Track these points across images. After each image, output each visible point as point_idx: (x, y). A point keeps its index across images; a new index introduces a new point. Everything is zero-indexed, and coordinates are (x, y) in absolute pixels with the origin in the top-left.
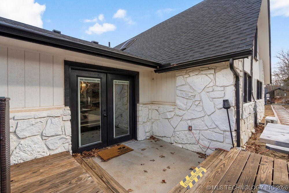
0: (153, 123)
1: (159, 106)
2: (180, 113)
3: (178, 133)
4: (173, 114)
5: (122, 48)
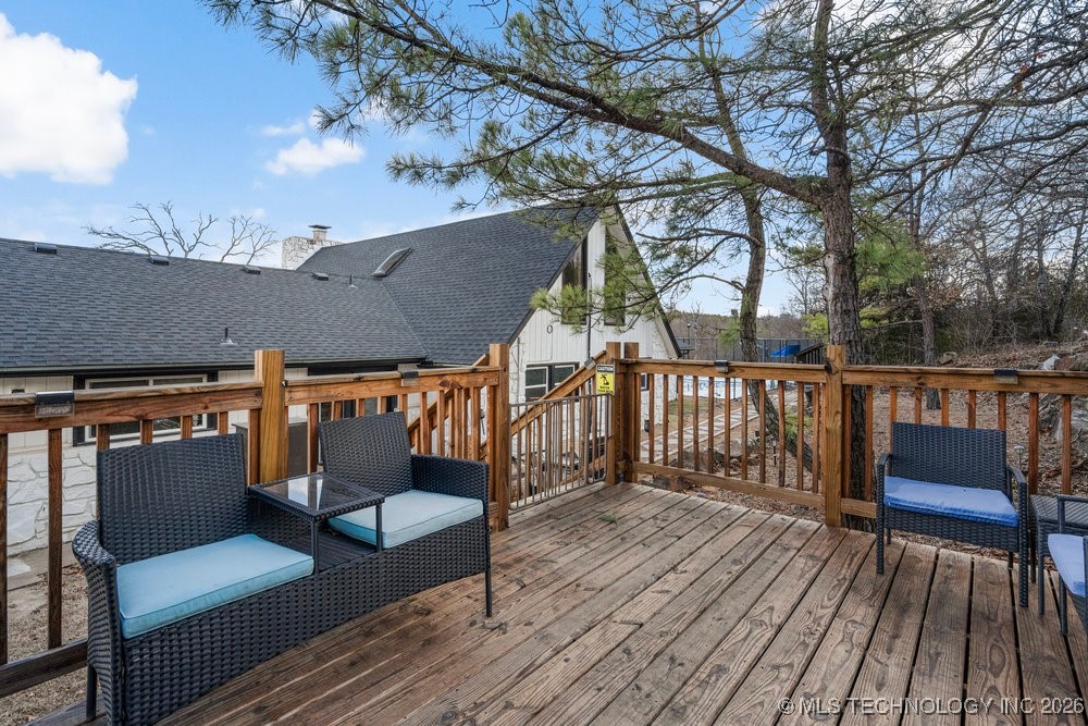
5: (379, 271)
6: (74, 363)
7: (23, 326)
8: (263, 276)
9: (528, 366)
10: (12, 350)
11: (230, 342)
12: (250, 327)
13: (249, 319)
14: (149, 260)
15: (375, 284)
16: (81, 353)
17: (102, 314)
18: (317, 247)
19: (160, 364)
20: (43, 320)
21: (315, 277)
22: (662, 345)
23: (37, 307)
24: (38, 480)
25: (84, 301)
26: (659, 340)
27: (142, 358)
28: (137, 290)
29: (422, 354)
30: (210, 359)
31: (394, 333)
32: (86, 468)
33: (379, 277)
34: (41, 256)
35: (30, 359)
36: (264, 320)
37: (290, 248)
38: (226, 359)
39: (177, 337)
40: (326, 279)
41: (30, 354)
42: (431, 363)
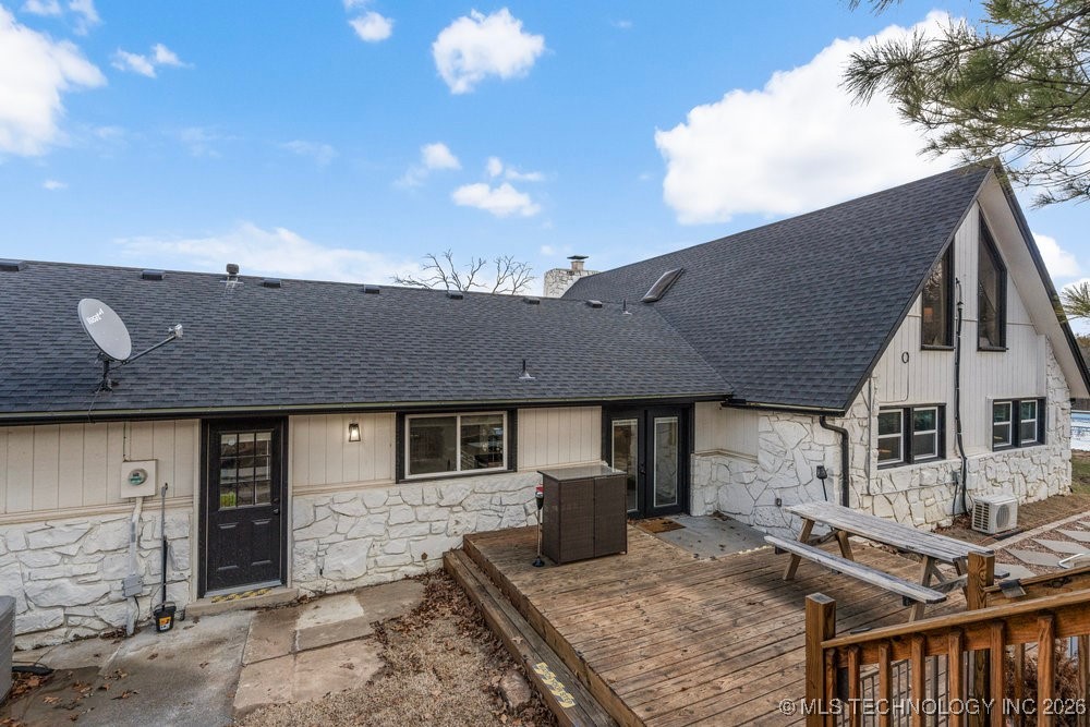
0: (719, 488)
1: (730, 459)
2: (765, 476)
3: (761, 508)
4: (752, 476)
5: (648, 296)
6: (398, 399)
7: (356, 361)
8: (542, 306)
9: (881, 408)
10: (349, 385)
11: (528, 376)
12: (542, 359)
13: (540, 351)
14: (447, 295)
15: (648, 309)
16: (402, 389)
17: (417, 348)
18: (576, 278)
19: (469, 401)
20: (371, 354)
21: (589, 304)
22: (1062, 379)
23: (366, 342)
24: (369, 516)
25: (401, 336)
26: (1055, 372)
27: (452, 393)
28: (441, 323)
29: (727, 390)
30: (513, 396)
31: (687, 364)
32: (407, 507)
33: (649, 302)
34: (368, 296)
35: (363, 394)
36: (553, 351)
37: (551, 280)
38: (528, 396)
39: (480, 370)
40: (599, 306)
41: (363, 389)
42: (744, 401)
